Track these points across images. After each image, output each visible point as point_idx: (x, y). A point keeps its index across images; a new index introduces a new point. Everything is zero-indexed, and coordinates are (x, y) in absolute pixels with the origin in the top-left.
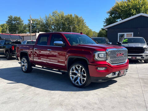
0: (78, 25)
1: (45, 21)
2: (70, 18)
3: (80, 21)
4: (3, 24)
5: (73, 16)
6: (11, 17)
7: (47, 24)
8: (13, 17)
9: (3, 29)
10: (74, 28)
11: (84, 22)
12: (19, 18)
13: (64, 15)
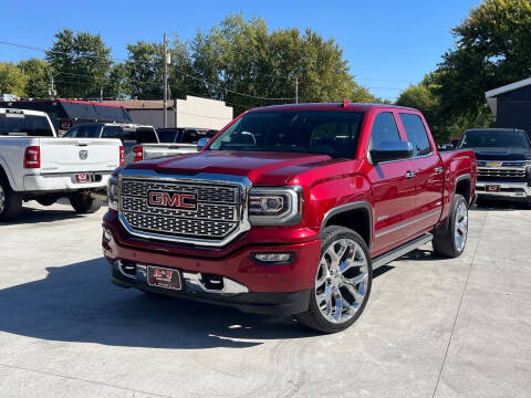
0: (321, 73)
1: (192, 53)
2: (291, 46)
3: (326, 58)
4: (30, 62)
5: (302, 36)
6: (64, 37)
7: (199, 65)
8: (75, 35)
9: (31, 81)
10: (305, 82)
11: (343, 60)
12: (97, 40)
13: (269, 33)
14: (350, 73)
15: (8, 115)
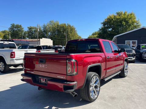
0: (71, 33)
1: (42, 28)
3: (72, 29)
4: (4, 31)
5: (66, 25)
6: (13, 26)
7: (44, 31)
8: (15, 25)
9: (5, 35)
10: (68, 35)
11: (76, 30)
12: (20, 26)
14: (77, 33)
15: (4, 43)
